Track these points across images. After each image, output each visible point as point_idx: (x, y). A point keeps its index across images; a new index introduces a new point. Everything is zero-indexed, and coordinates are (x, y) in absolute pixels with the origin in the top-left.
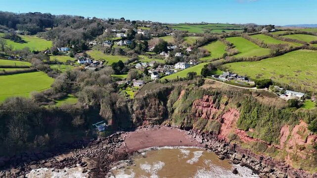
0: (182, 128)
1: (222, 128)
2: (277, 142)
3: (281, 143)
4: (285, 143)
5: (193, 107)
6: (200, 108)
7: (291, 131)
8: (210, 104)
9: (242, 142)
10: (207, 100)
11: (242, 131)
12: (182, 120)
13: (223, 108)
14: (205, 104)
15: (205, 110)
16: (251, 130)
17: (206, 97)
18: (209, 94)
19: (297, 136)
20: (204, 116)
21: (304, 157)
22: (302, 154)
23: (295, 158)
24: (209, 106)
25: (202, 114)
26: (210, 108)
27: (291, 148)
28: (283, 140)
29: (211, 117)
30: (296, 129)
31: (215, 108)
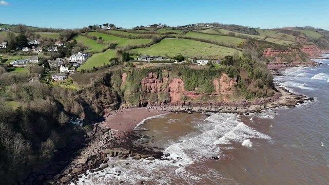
0: (140, 106)
1: (171, 96)
2: (215, 91)
3: (217, 91)
4: (219, 90)
5: (143, 85)
6: (148, 84)
7: (219, 81)
8: (155, 79)
9: (192, 100)
10: (152, 77)
11: (190, 92)
12: (138, 99)
13: (167, 80)
14: (151, 80)
15: (152, 85)
16: (196, 89)
17: (150, 74)
18: (152, 71)
19: (224, 83)
20: (153, 91)
21: (232, 94)
22: (230, 93)
23: (228, 97)
24: (154, 82)
25: (151, 89)
26: (155, 83)
27: (223, 91)
28: (217, 88)
29: (159, 90)
30: (222, 79)
31: (160, 82)
